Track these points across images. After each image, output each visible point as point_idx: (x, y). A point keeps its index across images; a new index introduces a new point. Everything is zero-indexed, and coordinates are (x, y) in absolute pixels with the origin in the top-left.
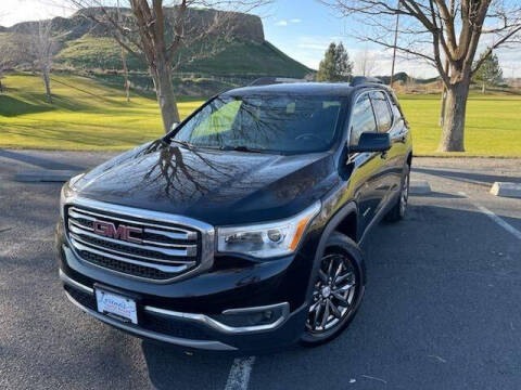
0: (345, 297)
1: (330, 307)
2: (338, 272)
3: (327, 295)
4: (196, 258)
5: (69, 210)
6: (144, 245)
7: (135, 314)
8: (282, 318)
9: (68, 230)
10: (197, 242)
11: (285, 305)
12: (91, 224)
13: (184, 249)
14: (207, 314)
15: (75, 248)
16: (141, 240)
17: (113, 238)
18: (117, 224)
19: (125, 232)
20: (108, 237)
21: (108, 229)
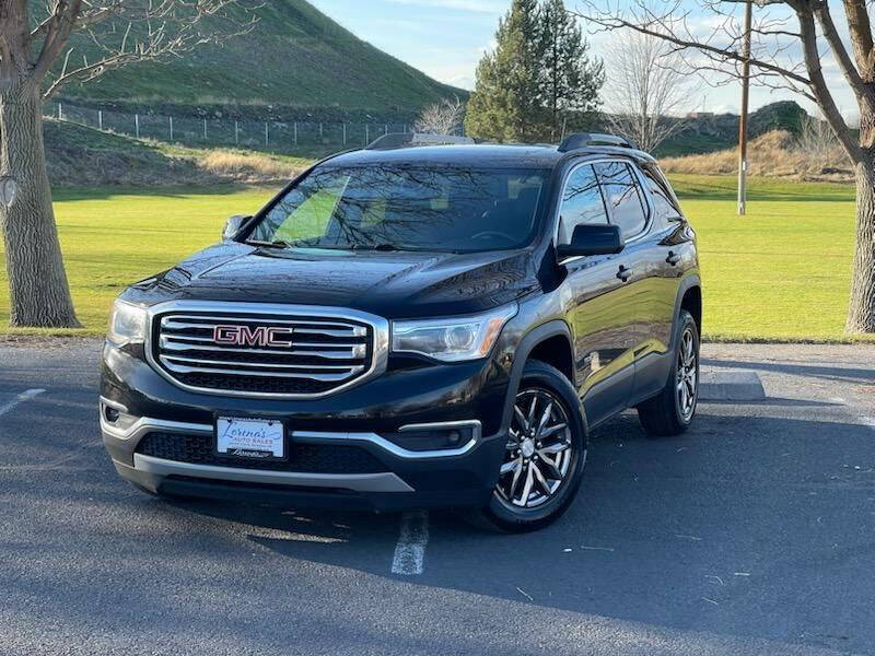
0: (557, 464)
1: (534, 472)
2: (545, 418)
3: (529, 454)
4: (366, 361)
5: (164, 321)
6: (293, 349)
7: (281, 442)
8: (473, 442)
9: (157, 350)
10: (368, 340)
11: (477, 422)
12: (209, 333)
13: (350, 349)
14: (379, 432)
15: (174, 374)
16: (290, 344)
17: (246, 346)
18: (253, 327)
19: (267, 336)
20: (237, 346)
21: (240, 335)
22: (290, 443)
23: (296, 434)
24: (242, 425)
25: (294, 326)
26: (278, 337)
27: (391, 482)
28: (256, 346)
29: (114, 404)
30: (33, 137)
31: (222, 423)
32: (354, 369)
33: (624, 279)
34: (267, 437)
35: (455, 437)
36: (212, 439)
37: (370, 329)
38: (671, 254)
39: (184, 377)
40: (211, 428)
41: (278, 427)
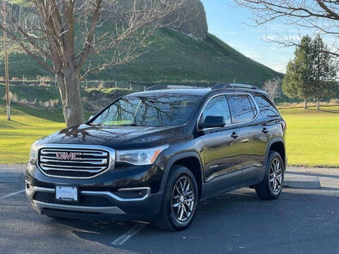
1: (184, 208)
2: (188, 188)
3: (182, 201)
4: (107, 165)
5: (42, 151)
6: (82, 161)
7: (76, 195)
8: (147, 196)
9: (40, 162)
10: (107, 157)
11: (148, 188)
12: (55, 155)
13: (101, 161)
14: (110, 191)
15: (44, 170)
16: (81, 159)
17: (67, 160)
18: (69, 153)
19: (73, 156)
20: (63, 160)
21: (64, 156)
22: (80, 195)
23: (83, 192)
24: (64, 189)
25: (82, 153)
26: (77, 156)
27: (116, 210)
28: (70, 160)
29: (29, 183)
30: (76, 92)
31: (57, 188)
32: (103, 168)
33: (235, 137)
34: (72, 193)
35: (140, 194)
36: (54, 194)
37: (108, 153)
38: (265, 129)
39: (48, 172)
40: (54, 190)
41: (76, 190)
